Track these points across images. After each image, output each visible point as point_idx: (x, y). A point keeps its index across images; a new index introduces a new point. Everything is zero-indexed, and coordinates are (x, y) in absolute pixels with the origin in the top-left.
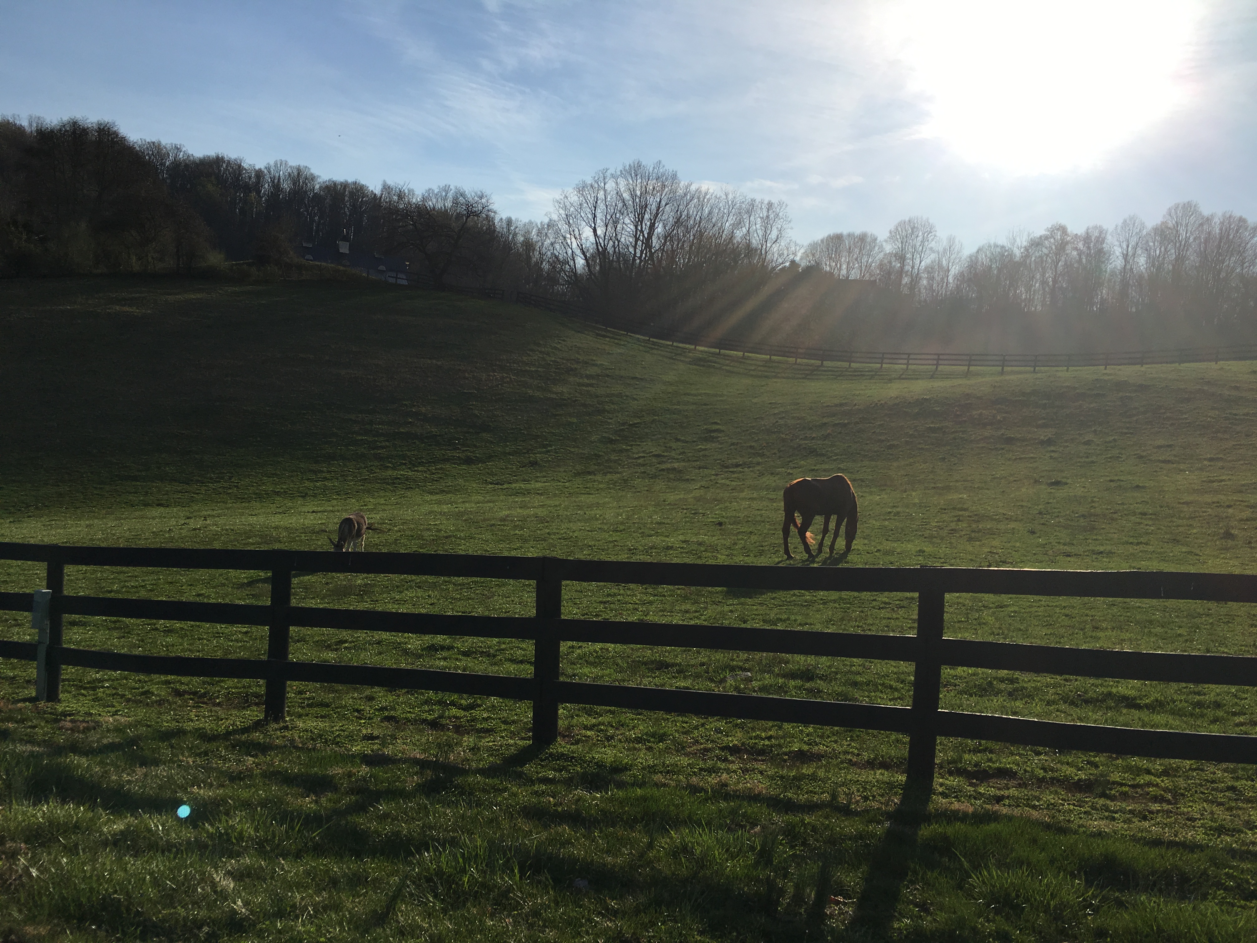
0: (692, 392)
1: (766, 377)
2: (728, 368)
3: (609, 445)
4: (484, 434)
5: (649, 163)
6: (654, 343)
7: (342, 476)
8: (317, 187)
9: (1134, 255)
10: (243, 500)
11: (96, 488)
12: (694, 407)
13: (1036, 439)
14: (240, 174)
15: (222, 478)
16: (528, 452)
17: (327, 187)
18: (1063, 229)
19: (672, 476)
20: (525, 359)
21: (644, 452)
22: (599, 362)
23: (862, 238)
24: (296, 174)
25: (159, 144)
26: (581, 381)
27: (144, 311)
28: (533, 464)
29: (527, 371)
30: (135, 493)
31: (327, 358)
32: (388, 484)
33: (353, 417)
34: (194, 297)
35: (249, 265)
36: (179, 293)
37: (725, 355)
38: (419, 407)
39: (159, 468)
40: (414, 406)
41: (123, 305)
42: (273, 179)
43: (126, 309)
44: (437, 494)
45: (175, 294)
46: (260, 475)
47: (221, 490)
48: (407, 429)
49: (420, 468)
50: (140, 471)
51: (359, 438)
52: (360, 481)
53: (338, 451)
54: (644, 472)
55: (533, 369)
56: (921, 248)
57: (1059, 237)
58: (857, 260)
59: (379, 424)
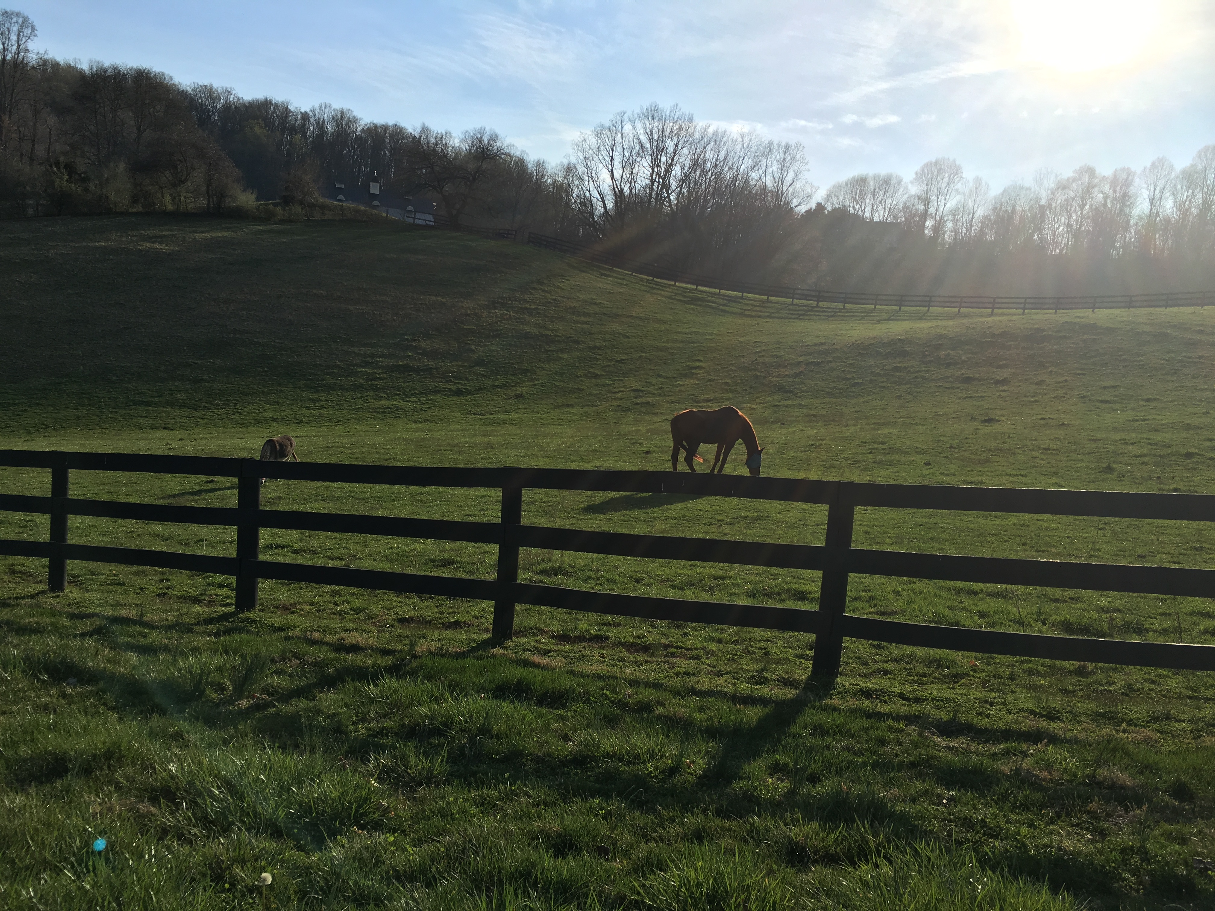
0: (684, 330)
1: (759, 317)
2: (724, 308)
3: (593, 380)
4: (477, 368)
6: (657, 284)
7: (338, 405)
8: (359, 129)
9: (1161, 198)
10: (242, 425)
11: (111, 412)
12: (681, 345)
13: (992, 379)
14: (287, 117)
15: (228, 405)
16: (515, 386)
17: (368, 129)
18: (1091, 171)
19: (643, 409)
20: (526, 297)
21: (624, 387)
22: (598, 301)
23: (888, 180)
24: (339, 116)
25: (211, 88)
26: (578, 318)
27: (172, 248)
28: (519, 396)
29: (526, 309)
30: (146, 417)
31: (339, 294)
32: (378, 413)
33: (356, 350)
34: (220, 235)
35: (275, 205)
36: (207, 231)
37: (724, 296)
38: (419, 341)
39: (172, 394)
40: (415, 340)
41: (154, 242)
42: (318, 122)
43: (156, 246)
44: (421, 422)
45: (203, 232)
46: (263, 403)
47: (225, 416)
48: (405, 362)
49: (412, 399)
50: (154, 397)
51: (359, 369)
52: (353, 410)
53: (339, 382)
54: (619, 406)
55: (533, 307)
56: (946, 190)
57: (1087, 180)
58: (881, 202)
59: (380, 357)
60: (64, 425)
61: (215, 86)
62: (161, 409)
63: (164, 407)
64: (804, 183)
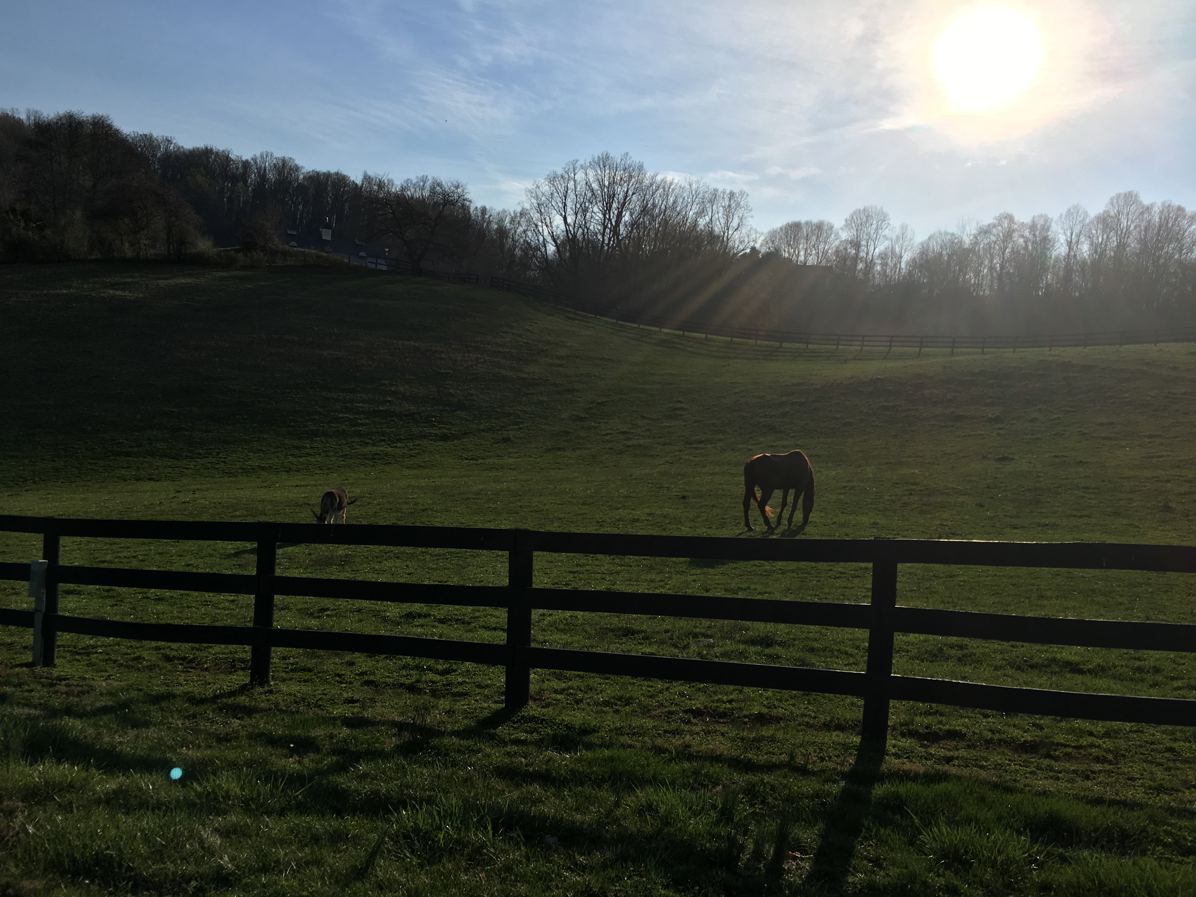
0: (657, 372)
1: (728, 358)
2: (691, 349)
3: (578, 423)
4: (460, 412)
5: (616, 155)
6: (621, 326)
7: (324, 451)
8: (301, 177)
9: (1077, 242)
10: (230, 474)
11: (90, 463)
12: (659, 386)
13: (984, 417)
14: (228, 165)
15: (211, 454)
16: (501, 429)
17: (311, 177)
18: (1010, 218)
19: (637, 452)
20: (498, 340)
21: (611, 429)
22: (569, 344)
23: (819, 226)
24: (281, 164)
25: (151, 137)
26: (552, 361)
27: (136, 295)
28: (506, 440)
29: (499, 352)
30: (127, 468)
32: (368, 459)
33: (335, 396)
34: (183, 281)
35: (236, 251)
36: (170, 278)
37: (689, 337)
38: (397, 386)
39: (150, 444)
40: (393, 385)
41: (116, 289)
42: (259, 169)
43: (119, 293)
44: (414, 469)
45: (166, 279)
46: (246, 451)
47: (209, 465)
48: (386, 408)
49: (399, 445)
50: (132, 447)
51: (340, 415)
52: (341, 456)
53: (321, 428)
54: (612, 448)
55: (506, 350)
56: (875, 236)
57: (1006, 226)
58: (814, 246)
59: (360, 402)
60: (43, 478)
61: (155, 135)
62: (141, 459)
63: (144, 458)
64: (749, 228)
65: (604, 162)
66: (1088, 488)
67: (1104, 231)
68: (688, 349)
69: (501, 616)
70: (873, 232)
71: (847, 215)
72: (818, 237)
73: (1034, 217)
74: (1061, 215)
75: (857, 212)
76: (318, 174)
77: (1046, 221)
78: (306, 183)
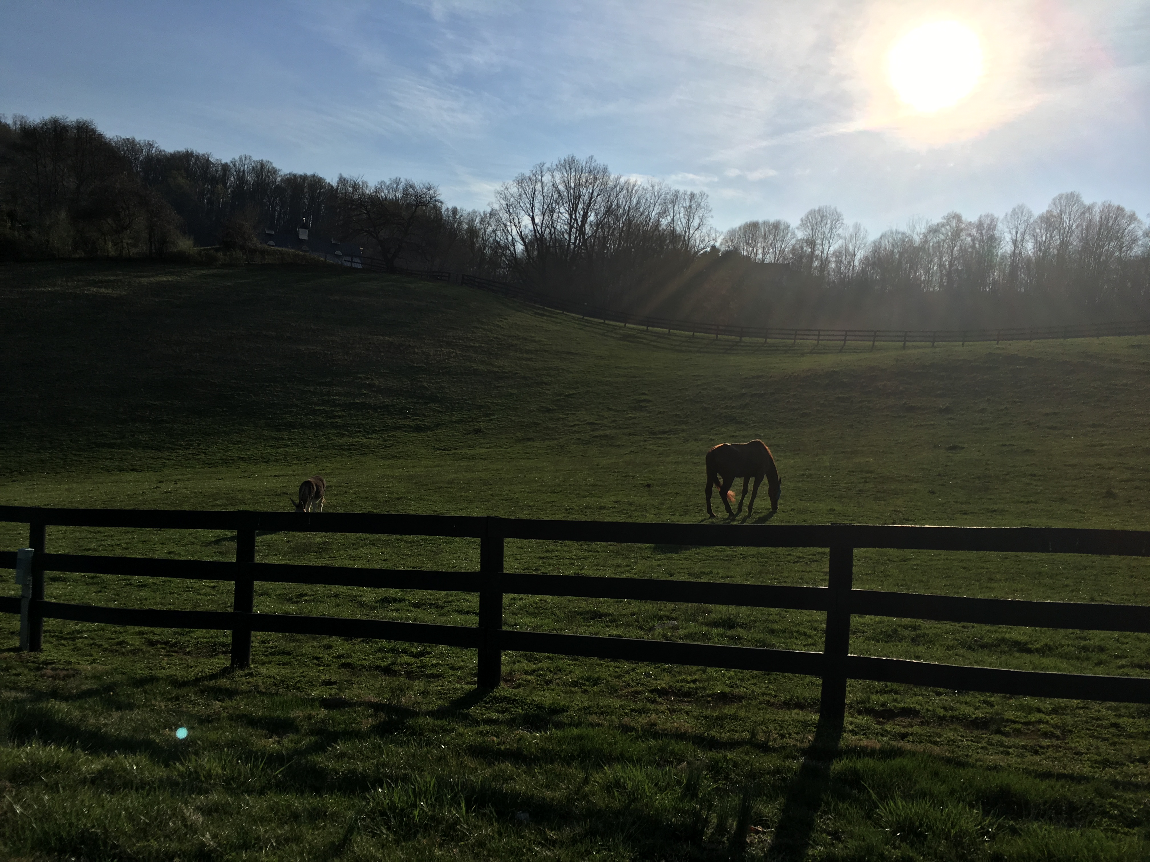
0: (623, 366)
1: (690, 351)
2: (655, 344)
3: (547, 414)
4: (432, 405)
5: (582, 158)
6: (588, 321)
7: (302, 443)
8: (279, 179)
9: (1022, 240)
10: (210, 465)
11: (75, 455)
12: (624, 379)
13: (935, 408)
14: (208, 168)
15: (192, 445)
16: (472, 421)
17: (288, 179)
18: (958, 218)
19: (604, 442)
20: (469, 335)
21: (578, 420)
22: (537, 339)
23: (776, 226)
24: (259, 167)
25: (134, 141)
26: (521, 355)
27: (119, 292)
28: (478, 431)
29: (471, 347)
30: (111, 459)
31: (288, 335)
32: (344, 450)
33: (312, 389)
34: (165, 279)
35: (217, 250)
36: (153, 276)
37: (652, 332)
38: (372, 379)
39: (133, 436)
40: (368, 378)
41: (100, 287)
42: (238, 172)
43: (103, 290)
44: (389, 459)
45: (148, 277)
46: (226, 442)
47: (190, 456)
48: (361, 400)
49: (374, 436)
50: (116, 439)
51: (317, 408)
52: (318, 447)
53: (298, 420)
54: (579, 439)
55: (477, 345)
56: (829, 235)
57: (954, 225)
58: (771, 245)
59: (336, 395)
60: (29, 469)
61: (137, 139)
62: (124, 450)
63: (127, 449)
64: (709, 228)
65: (569, 165)
66: (1034, 475)
67: (1047, 230)
68: (652, 343)
69: (473, 600)
70: (827, 231)
71: (803, 215)
72: (775, 236)
73: (981, 217)
74: (1006, 215)
75: (812, 213)
76: (295, 176)
77: (992, 220)
78: (283, 185)
